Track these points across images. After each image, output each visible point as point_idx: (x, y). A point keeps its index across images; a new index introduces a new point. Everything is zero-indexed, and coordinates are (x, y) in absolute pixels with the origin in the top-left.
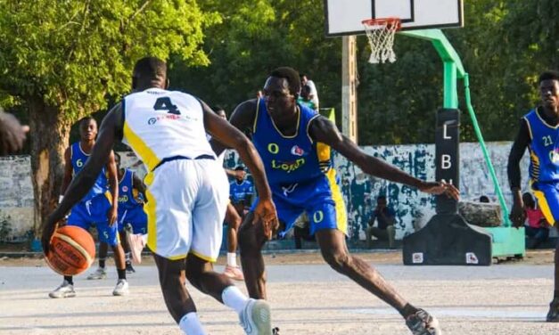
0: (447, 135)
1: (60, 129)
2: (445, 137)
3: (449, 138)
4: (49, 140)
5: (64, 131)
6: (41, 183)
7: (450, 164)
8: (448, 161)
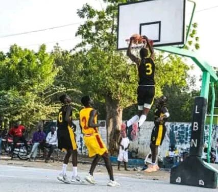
0: (197, 111)
1: (118, 110)
2: (196, 112)
3: (198, 113)
4: (113, 114)
5: (119, 111)
6: (109, 132)
7: (197, 128)
8: (197, 126)
